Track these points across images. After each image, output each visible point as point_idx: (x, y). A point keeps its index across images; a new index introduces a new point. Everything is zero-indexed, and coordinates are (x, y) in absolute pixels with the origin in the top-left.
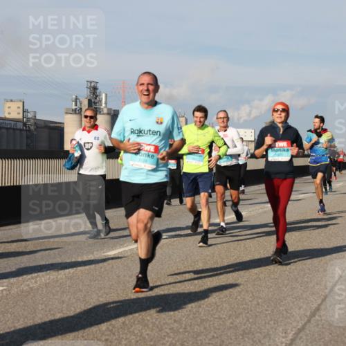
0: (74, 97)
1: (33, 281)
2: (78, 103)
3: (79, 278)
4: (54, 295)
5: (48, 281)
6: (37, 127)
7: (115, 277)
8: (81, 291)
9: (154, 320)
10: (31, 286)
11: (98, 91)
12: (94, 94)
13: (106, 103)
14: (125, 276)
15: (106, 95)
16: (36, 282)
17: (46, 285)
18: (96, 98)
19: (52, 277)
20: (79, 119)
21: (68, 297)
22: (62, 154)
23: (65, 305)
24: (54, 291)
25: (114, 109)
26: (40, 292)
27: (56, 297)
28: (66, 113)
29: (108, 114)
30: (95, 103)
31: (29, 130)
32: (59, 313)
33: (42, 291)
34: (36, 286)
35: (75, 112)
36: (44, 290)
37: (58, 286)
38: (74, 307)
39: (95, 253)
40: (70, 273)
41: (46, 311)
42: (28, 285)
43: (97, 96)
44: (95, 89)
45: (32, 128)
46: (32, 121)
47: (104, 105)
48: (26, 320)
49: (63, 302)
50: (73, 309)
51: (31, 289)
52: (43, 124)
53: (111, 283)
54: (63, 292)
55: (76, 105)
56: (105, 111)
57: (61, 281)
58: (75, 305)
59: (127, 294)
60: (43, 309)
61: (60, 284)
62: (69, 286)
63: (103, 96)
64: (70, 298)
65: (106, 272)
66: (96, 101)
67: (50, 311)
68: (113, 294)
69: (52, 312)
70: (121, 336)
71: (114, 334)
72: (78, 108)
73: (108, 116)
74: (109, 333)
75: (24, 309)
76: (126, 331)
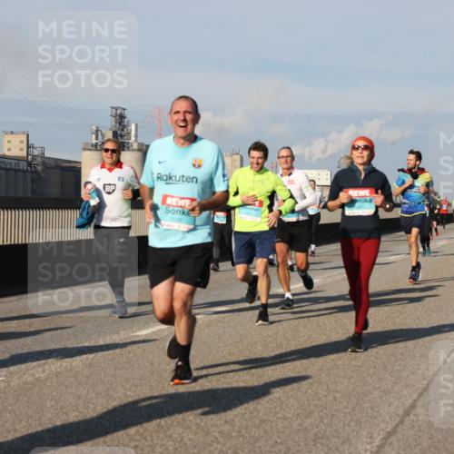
0: (94, 128)
1: (40, 369)
2: (100, 137)
3: (100, 366)
4: (67, 387)
5: (59, 370)
6: (46, 167)
7: (147, 364)
8: (103, 383)
10: (37, 376)
11: (126, 120)
12: (120, 124)
13: (136, 136)
14: (160, 363)
15: (137, 125)
16: (44, 372)
17: (57, 374)
18: (123, 130)
19: (64, 364)
21: (86, 390)
23: (81, 402)
24: (67, 383)
25: (146, 143)
26: (48, 384)
27: (70, 390)
28: (84, 149)
29: (139, 150)
30: (122, 136)
31: (36, 172)
33: (52, 382)
34: (43, 376)
35: (95, 147)
36: (55, 381)
37: (73, 376)
39: (122, 332)
41: (56, 409)
42: (34, 375)
43: (124, 127)
44: (122, 117)
45: (39, 168)
46: (39, 160)
47: (133, 138)
48: (30, 421)
49: (79, 397)
51: (38, 379)
52: (53, 164)
53: (142, 373)
54: (80, 384)
55: (97, 139)
56: (135, 146)
57: (76, 369)
58: (95, 401)
59: (163, 387)
60: (52, 406)
61: (76, 373)
62: (87, 377)
63: (133, 126)
64: (88, 392)
65: (135, 358)
66: (123, 133)
67: (62, 409)
68: (144, 387)
69: (64, 410)
70: (155, 442)
71: (146, 439)
72: (99, 142)
73: (139, 153)
74: (139, 437)
75: (28, 407)
76: (162, 435)
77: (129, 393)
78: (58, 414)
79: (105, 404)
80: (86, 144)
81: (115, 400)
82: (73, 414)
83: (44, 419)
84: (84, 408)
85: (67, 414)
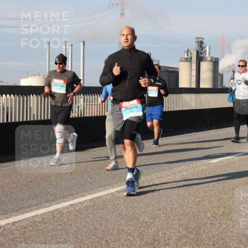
0: (186, 49)
2: (189, 54)
11: (204, 44)
12: (200, 46)
13: (209, 53)
15: (210, 47)
18: (202, 50)
19: (171, 178)
21: (183, 192)
22: (178, 90)
23: (180, 198)
28: (181, 61)
29: (211, 61)
30: (201, 53)
32: (177, 203)
35: (187, 60)
40: (184, 175)
41: (167, 202)
43: (203, 48)
44: (202, 43)
47: (208, 55)
48: (153, 208)
49: (179, 196)
52: (164, 69)
55: (188, 55)
56: (209, 59)
58: (188, 198)
59: (226, 192)
60: (165, 200)
64: (184, 193)
66: (202, 52)
67: (170, 202)
68: (215, 191)
69: (172, 203)
70: (222, 221)
71: (217, 220)
72: (189, 57)
73: (211, 63)
74: (213, 219)
75: (152, 200)
76: (225, 218)
77: (207, 194)
78: (168, 204)
79: (194, 200)
80: (181, 58)
81: (199, 198)
82: (176, 205)
83: (161, 207)
84: (182, 202)
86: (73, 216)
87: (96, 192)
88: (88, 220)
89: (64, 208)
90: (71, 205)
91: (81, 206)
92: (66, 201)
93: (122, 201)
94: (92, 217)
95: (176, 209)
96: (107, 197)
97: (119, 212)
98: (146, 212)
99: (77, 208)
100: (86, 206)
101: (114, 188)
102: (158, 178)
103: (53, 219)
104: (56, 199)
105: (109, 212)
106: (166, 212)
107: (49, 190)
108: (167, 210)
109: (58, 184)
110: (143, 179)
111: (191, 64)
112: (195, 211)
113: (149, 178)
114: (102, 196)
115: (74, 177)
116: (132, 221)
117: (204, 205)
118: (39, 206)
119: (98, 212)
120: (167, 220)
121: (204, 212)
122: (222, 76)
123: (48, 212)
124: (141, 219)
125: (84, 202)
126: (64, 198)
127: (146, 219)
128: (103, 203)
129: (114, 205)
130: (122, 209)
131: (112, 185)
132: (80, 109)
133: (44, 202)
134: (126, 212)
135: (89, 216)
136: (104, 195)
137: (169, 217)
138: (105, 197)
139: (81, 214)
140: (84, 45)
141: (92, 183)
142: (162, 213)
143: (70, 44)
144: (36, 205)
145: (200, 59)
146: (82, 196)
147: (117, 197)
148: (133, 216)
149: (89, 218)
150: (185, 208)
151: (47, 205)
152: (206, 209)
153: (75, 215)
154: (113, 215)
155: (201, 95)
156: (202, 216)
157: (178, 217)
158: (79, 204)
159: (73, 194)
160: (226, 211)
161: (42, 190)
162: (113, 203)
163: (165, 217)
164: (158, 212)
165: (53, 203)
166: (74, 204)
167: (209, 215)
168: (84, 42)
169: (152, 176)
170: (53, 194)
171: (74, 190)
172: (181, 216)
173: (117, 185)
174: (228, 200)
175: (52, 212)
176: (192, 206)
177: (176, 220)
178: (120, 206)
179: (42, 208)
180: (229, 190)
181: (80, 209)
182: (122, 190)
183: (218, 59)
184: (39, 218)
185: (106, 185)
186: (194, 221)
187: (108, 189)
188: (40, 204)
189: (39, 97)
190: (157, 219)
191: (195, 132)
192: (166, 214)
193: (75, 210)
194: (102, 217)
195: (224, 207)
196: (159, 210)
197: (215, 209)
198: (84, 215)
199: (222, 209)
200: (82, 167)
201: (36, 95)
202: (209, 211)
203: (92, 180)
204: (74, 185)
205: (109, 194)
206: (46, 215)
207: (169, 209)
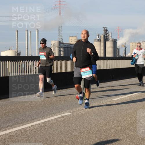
0: (98, 34)
1: (83, 111)
2: (99, 37)
3: (101, 110)
4: (91, 117)
7: (117, 110)
8: (103, 115)
9: (134, 128)
10: (82, 113)
11: (108, 31)
12: (106, 33)
13: (111, 37)
14: (121, 109)
15: (111, 33)
16: (84, 111)
17: (88, 112)
18: (107, 35)
20: (100, 43)
21: (97, 117)
23: (96, 121)
24: (91, 115)
25: (115, 39)
26: (85, 115)
27: (92, 117)
28: (95, 41)
29: (112, 41)
30: (106, 37)
32: (94, 124)
33: (86, 115)
34: (84, 113)
38: (100, 122)
39: (108, 99)
42: (81, 112)
43: (107, 33)
44: (106, 30)
47: (110, 37)
48: (80, 127)
49: (95, 119)
50: (99, 122)
53: (115, 112)
54: (95, 115)
55: (99, 38)
56: (111, 40)
57: (94, 111)
58: (100, 121)
59: (122, 117)
60: (87, 122)
61: (94, 112)
62: (97, 113)
63: (110, 34)
65: (112, 108)
67: (90, 123)
68: (116, 117)
70: (120, 135)
71: (117, 134)
72: (99, 39)
73: (112, 42)
74: (115, 133)
75: (79, 122)
76: (122, 133)
78: (89, 125)
79: (103, 122)
80: (95, 39)
81: (107, 121)
82: (94, 125)
83: (84, 126)
85: (92, 125)
86: (33, 132)
87: (46, 118)
88: (42, 134)
89: (28, 127)
90: (32, 126)
91: (38, 126)
92: (29, 123)
93: (62, 123)
94: (44, 133)
95: (93, 128)
96: (53, 121)
97: (60, 129)
98: (76, 129)
99: (35, 127)
100: (41, 126)
101: (57, 115)
102: (82, 109)
103: (21, 134)
104: (23, 122)
105: (54, 130)
106: (87, 129)
107: (19, 117)
108: (88, 128)
109: (24, 113)
110: (74, 110)
111: (101, 43)
112: (104, 129)
113: (77, 110)
114: (50, 120)
115: (33, 109)
116: (68, 135)
117: (109, 125)
118: (13, 126)
119: (48, 130)
120: (88, 134)
121: (110, 129)
122: (119, 50)
123: (19, 130)
124: (73, 134)
125: (39, 124)
126: (28, 122)
127: (76, 133)
128: (50, 124)
129: (57, 126)
130: (62, 128)
131: (56, 114)
132: (36, 69)
133: (16, 124)
134: (64, 130)
135: (43, 132)
136: (51, 120)
137: (90, 132)
138: (52, 121)
139: (38, 131)
140: (38, 32)
141: (44, 113)
142: (85, 130)
143: (30, 31)
144: (11, 126)
145: (106, 40)
146: (38, 120)
147: (59, 121)
148: (68, 132)
149: (42, 133)
150: (99, 127)
151: (18, 126)
152: (111, 127)
153: (34, 132)
154: (57, 131)
155: (107, 61)
156: (109, 131)
157: (94, 132)
158: (36, 125)
159: (33, 119)
160: (122, 129)
161: (14, 117)
162: (56, 125)
163: (87, 133)
164: (83, 129)
165: (21, 125)
166: (34, 125)
167: (113, 131)
168: (38, 30)
169: (79, 108)
170: (21, 119)
171: (33, 117)
172: (97, 131)
173: (59, 114)
174: (123, 122)
175: (20, 130)
176: (103, 125)
177: (93, 134)
178: (60, 126)
179: (15, 128)
180: (124, 116)
181: (37, 128)
182: (61, 117)
183: (116, 40)
184: (13, 134)
185: (52, 114)
186: (104, 134)
187: (54, 116)
188: (14, 125)
189: (12, 62)
190: (82, 133)
191: (104, 82)
192: (88, 130)
193: (34, 128)
194: (50, 132)
195: (121, 126)
196: (84, 128)
197: (116, 127)
198: (40, 131)
199: (120, 128)
200: (38, 103)
201: (10, 61)
202: (113, 129)
203: (44, 111)
204: (33, 114)
205: (54, 119)
206: (17, 132)
207: (89, 128)
